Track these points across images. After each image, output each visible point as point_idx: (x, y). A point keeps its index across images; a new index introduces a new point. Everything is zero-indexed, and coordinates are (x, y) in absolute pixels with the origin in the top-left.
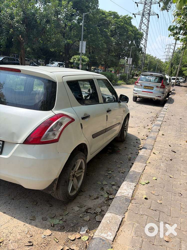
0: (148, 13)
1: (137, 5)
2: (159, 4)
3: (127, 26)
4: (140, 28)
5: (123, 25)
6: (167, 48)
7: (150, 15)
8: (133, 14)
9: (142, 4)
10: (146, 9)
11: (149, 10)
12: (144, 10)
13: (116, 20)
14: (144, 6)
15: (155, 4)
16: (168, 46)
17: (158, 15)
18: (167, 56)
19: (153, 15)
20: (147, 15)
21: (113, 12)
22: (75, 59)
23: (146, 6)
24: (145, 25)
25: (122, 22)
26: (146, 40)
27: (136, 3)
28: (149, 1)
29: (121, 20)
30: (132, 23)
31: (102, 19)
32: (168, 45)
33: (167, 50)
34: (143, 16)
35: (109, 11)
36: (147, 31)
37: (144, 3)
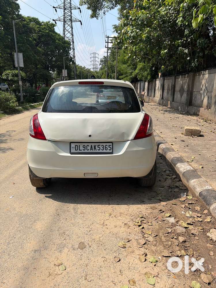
0: (70, 20)
1: (56, 10)
2: (79, 10)
3: (52, 34)
4: (64, 35)
5: (48, 33)
6: (92, 57)
7: (73, 21)
8: (53, 20)
9: (61, 8)
10: (67, 14)
11: (70, 16)
12: (64, 16)
13: (39, 27)
14: (64, 11)
15: (75, 9)
16: (92, 55)
17: (80, 21)
18: (94, 65)
19: (75, 21)
20: (70, 22)
21: (33, 18)
22: (8, 75)
23: (66, 11)
24: (69, 32)
25: (46, 29)
26: (74, 49)
27: (54, 7)
28: (68, 6)
29: (44, 27)
30: (55, 30)
31: (24, 26)
32: (92, 53)
33: (92, 59)
34: (65, 22)
35: (28, 17)
36: (73, 39)
37: (63, 7)
